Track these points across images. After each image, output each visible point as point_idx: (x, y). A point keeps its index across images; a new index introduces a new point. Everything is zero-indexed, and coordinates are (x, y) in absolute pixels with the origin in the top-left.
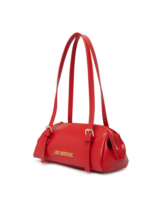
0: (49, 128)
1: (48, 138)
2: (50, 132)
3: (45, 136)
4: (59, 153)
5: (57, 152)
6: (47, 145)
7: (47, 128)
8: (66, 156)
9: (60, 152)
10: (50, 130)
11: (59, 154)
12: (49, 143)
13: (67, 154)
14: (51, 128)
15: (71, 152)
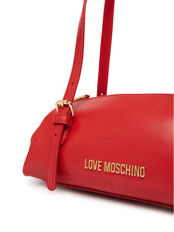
0: (66, 106)
1: (64, 129)
2: (68, 114)
3: (55, 124)
4: (99, 166)
5: (94, 165)
6: (61, 146)
7: (62, 105)
8: (123, 173)
9: (100, 164)
10: (70, 109)
11: (99, 170)
12: (66, 140)
13: (124, 169)
14: (71, 106)
15: (139, 164)
